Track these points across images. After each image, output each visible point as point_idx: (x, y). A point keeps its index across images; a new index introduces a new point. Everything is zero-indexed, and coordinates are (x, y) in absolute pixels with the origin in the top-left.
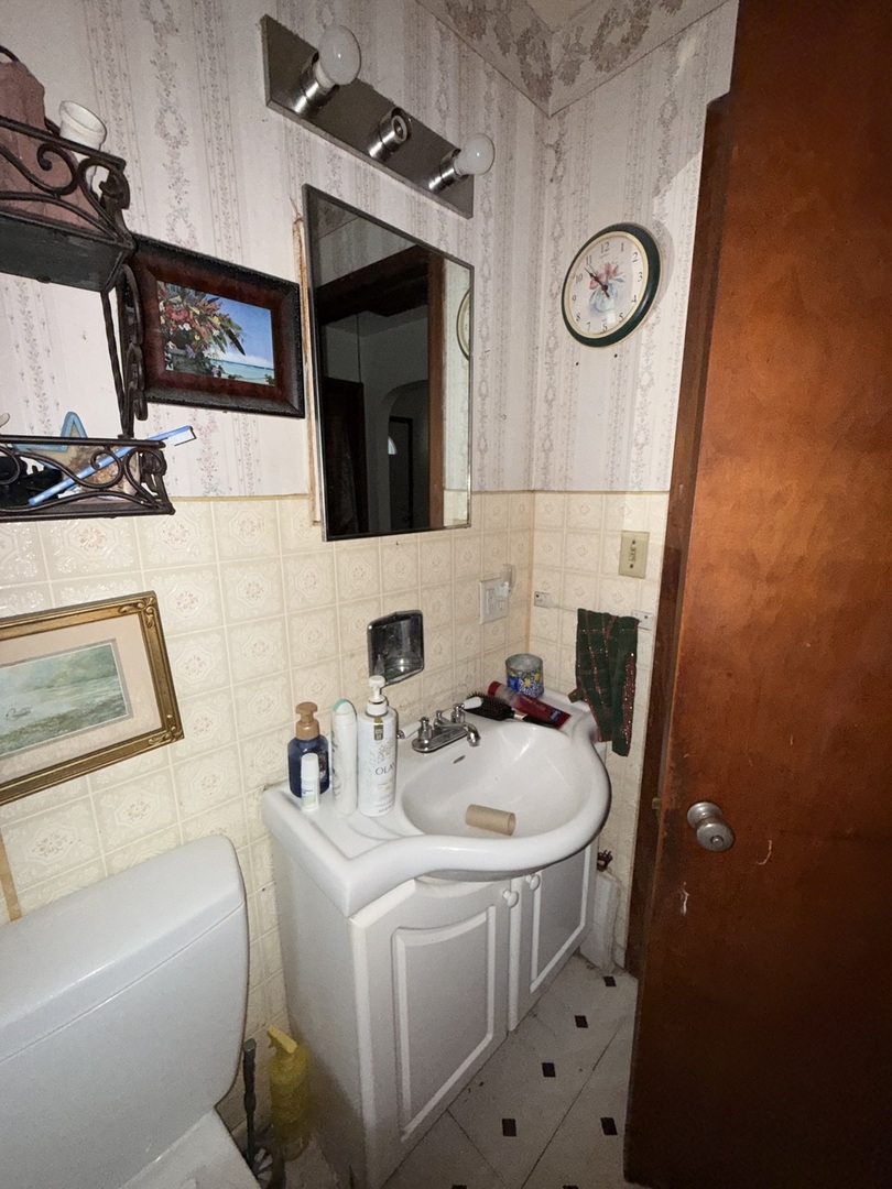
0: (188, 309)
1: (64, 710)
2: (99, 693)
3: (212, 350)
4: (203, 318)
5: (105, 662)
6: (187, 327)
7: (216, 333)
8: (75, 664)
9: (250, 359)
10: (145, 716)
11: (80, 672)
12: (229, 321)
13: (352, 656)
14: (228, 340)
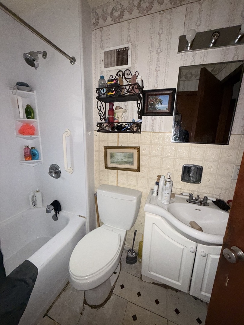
0: (153, 99)
1: (126, 161)
2: (130, 160)
3: (156, 106)
4: (155, 100)
5: (131, 156)
6: (153, 102)
7: (157, 102)
8: (129, 155)
9: (163, 106)
10: (135, 166)
11: (129, 156)
12: (160, 99)
13: (177, 171)
14: (160, 103)
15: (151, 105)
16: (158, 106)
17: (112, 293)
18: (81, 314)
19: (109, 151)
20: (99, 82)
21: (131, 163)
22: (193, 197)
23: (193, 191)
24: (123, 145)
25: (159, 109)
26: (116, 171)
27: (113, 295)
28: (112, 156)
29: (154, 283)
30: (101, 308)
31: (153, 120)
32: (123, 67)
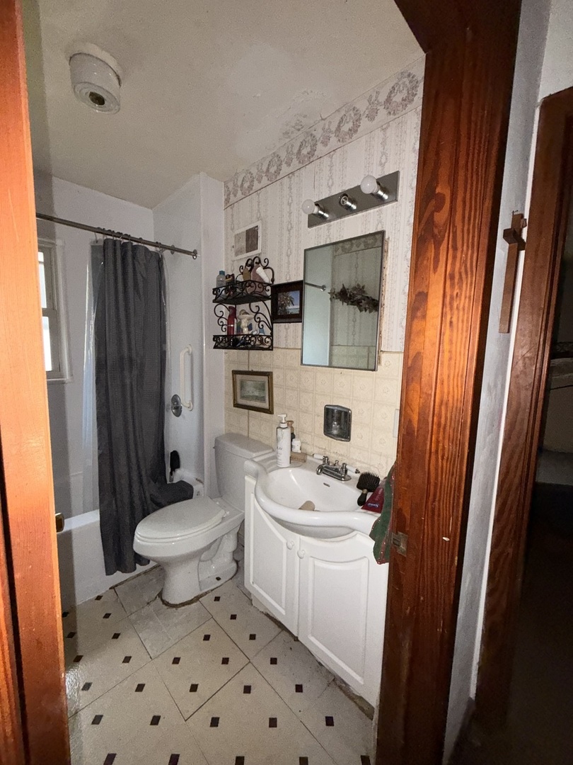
15: (282, 305)
16: (289, 308)
17: (198, 600)
18: (148, 603)
19: (239, 377)
20: (217, 278)
21: (263, 399)
22: (329, 463)
23: (341, 455)
24: (255, 370)
25: (290, 312)
26: (246, 411)
27: (198, 602)
28: (242, 387)
29: (267, 615)
30: (174, 609)
31: (287, 329)
32: (252, 254)
